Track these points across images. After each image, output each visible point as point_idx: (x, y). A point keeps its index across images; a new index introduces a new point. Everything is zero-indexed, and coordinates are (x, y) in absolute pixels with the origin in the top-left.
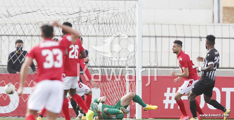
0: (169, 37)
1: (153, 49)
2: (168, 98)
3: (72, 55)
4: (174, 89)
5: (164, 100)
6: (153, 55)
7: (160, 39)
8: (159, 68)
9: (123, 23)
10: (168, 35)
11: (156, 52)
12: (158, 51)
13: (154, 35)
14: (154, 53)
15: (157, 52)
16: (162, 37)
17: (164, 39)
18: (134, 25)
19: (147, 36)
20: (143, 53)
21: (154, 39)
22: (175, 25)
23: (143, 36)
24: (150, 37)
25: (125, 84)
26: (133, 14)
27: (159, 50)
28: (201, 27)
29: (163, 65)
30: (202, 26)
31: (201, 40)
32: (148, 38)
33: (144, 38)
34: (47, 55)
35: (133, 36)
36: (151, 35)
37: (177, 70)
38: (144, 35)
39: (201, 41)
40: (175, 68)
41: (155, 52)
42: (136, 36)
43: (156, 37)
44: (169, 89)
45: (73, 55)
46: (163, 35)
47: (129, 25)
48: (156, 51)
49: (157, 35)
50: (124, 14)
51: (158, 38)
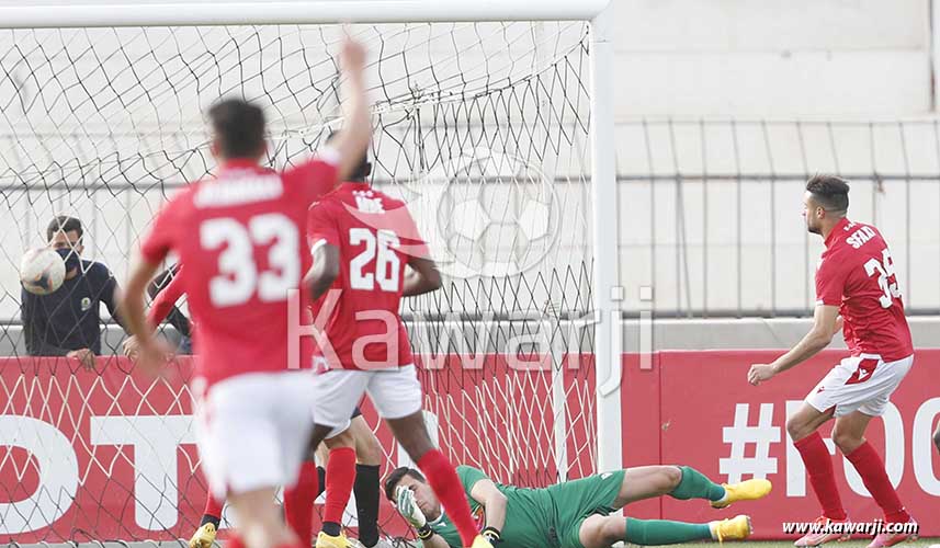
0: (738, 178)
1: (667, 235)
2: (738, 450)
3: (363, 275)
4: (767, 410)
5: (722, 461)
6: (667, 258)
7: (698, 187)
8: (697, 315)
9: (530, 121)
10: (734, 172)
11: (681, 246)
12: (688, 240)
13: (671, 171)
14: (673, 251)
15: (685, 246)
16: (706, 178)
17: (713, 186)
18: (579, 129)
19: (641, 178)
20: (623, 252)
21: (671, 187)
22: (763, 123)
23: (619, 179)
24: (653, 178)
25: (549, 392)
26: (573, 81)
27: (694, 237)
28: (876, 130)
29: (712, 306)
30: (883, 125)
31: (881, 190)
32: (645, 187)
33: (624, 186)
34: (224, 246)
35: (574, 180)
36: (658, 172)
37: (776, 325)
38: (623, 172)
39: (878, 195)
40: (767, 315)
41: (678, 246)
42: (588, 179)
43: (678, 178)
44: (742, 411)
45: (370, 276)
46: (711, 172)
47: (554, 132)
48: (681, 242)
49: (685, 170)
50: (534, 81)
51: (687, 187)
